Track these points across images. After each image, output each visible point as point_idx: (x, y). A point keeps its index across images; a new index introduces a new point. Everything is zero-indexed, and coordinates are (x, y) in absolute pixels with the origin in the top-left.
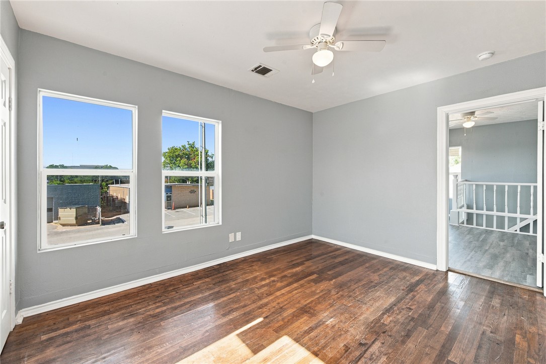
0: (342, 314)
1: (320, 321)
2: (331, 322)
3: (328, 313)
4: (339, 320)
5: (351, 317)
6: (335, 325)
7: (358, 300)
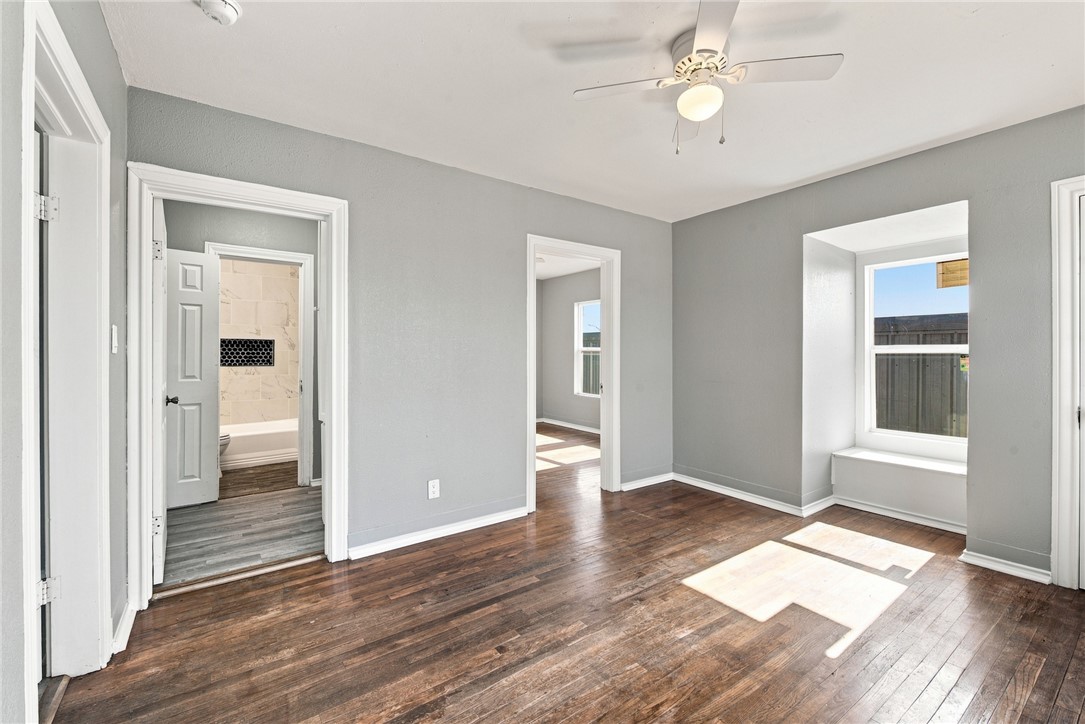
0: (659, 645)
1: (704, 636)
2: (683, 632)
3: (690, 650)
4: (667, 634)
5: (642, 637)
6: (676, 626)
7: (606, 677)
